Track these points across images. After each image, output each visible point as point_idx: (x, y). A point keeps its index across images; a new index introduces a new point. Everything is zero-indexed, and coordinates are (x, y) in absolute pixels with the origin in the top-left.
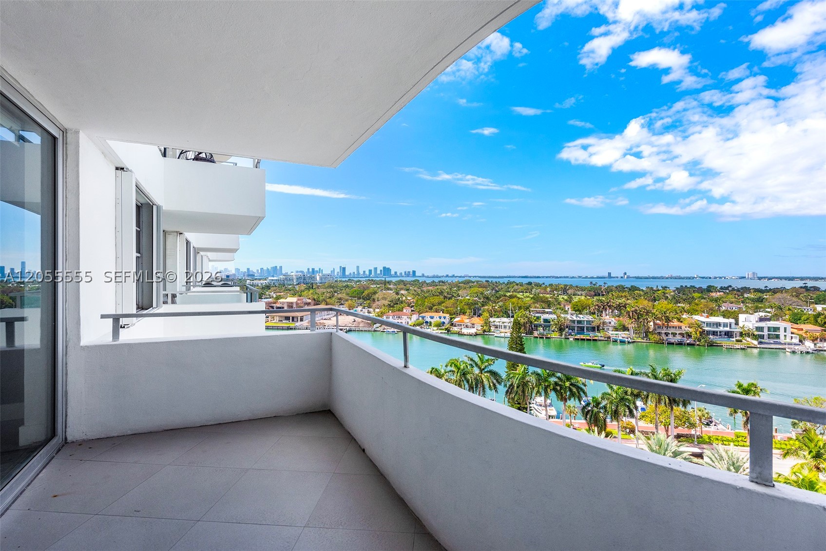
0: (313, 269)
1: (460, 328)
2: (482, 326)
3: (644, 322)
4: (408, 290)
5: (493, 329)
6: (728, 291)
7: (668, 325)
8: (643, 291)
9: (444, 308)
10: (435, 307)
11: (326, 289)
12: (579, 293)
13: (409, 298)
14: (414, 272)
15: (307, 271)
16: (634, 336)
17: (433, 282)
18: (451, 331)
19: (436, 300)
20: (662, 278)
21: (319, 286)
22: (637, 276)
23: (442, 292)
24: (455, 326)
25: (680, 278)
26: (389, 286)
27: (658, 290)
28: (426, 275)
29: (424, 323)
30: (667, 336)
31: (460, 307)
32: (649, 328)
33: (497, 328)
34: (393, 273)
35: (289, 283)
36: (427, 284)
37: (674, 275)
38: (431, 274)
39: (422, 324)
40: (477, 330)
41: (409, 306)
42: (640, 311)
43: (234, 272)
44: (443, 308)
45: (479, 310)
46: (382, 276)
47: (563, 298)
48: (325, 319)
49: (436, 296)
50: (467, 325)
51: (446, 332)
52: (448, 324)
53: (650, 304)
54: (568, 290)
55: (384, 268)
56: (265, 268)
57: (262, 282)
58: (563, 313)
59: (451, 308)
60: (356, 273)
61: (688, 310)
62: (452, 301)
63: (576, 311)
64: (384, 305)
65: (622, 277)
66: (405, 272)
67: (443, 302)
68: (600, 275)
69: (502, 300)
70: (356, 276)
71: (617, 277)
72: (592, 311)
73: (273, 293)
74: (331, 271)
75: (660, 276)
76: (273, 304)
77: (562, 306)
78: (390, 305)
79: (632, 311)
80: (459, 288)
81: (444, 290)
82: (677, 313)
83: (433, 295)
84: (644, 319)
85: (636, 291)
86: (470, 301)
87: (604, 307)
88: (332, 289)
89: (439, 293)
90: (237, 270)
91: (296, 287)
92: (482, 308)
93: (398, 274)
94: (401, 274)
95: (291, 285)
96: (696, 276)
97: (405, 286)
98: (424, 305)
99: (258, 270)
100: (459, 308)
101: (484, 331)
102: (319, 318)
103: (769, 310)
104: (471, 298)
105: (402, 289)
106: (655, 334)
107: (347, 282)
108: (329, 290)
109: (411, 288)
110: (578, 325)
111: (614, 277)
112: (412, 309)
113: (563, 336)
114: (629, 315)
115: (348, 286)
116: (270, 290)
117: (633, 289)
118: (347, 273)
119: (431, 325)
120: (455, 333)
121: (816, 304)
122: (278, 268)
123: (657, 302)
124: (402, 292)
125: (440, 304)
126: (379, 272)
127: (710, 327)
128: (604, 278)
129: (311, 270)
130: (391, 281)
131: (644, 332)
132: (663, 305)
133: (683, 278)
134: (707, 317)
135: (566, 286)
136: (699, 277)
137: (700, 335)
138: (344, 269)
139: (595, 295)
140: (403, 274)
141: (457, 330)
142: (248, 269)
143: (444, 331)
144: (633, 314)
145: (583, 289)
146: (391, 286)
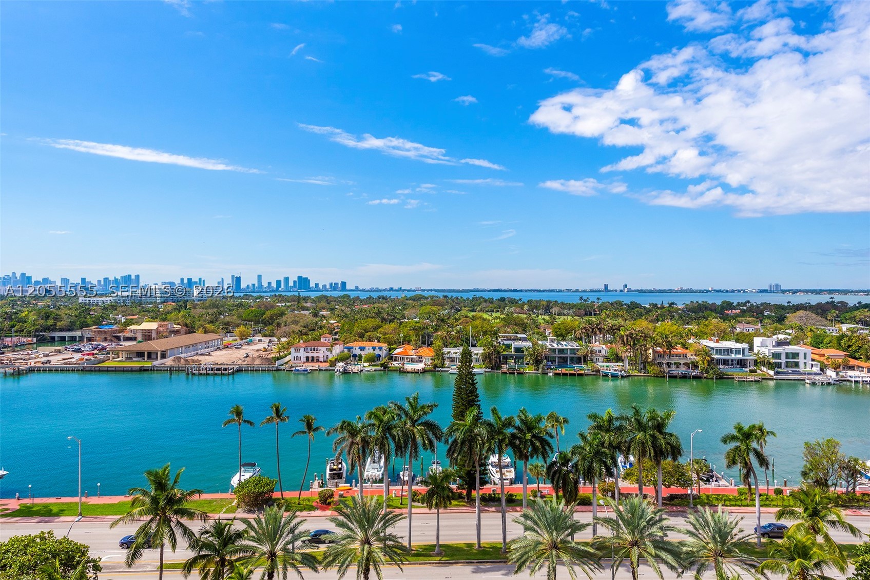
0: (190, 280)
1: (402, 362)
2: (432, 359)
3: (641, 350)
4: (332, 310)
5: (447, 363)
6: (745, 308)
7: (670, 352)
8: (645, 308)
9: (381, 335)
10: (367, 334)
11: (206, 309)
12: (565, 312)
13: (332, 322)
14: (344, 284)
15: (180, 282)
16: (629, 368)
17: (370, 298)
18: (388, 367)
19: (371, 323)
20: (670, 291)
21: (196, 304)
22: (640, 288)
23: (380, 312)
24: (395, 360)
25: (692, 291)
26: (305, 305)
27: (663, 307)
28: (360, 288)
29: (350, 357)
30: (669, 367)
31: (404, 333)
32: (647, 357)
33: (453, 361)
34: (312, 285)
35: (149, 300)
36: (361, 301)
37: (685, 288)
38: (368, 287)
39: (348, 358)
40: (425, 364)
41: (330, 333)
42: (637, 335)
43: (59, 284)
44: (379, 335)
45: (430, 336)
46: (296, 289)
47: (544, 319)
48: (201, 355)
49: (370, 317)
50: (412, 358)
51: (382, 368)
52: (385, 357)
53: (651, 326)
54: (552, 308)
55: (300, 278)
56: (111, 278)
57: (104, 299)
58: (541, 340)
59: (391, 334)
60: (256, 285)
61: (696, 332)
62: (393, 325)
63: (557, 336)
64: (294, 332)
65: (621, 291)
66: (331, 284)
67: (380, 327)
68: (595, 288)
69: (462, 322)
70: (257, 289)
71: (616, 291)
72: (578, 336)
73: (120, 316)
74: (219, 283)
75: (668, 289)
76: (119, 332)
77: (542, 329)
78: (301, 332)
79: (627, 336)
80: (405, 307)
81: (382, 308)
82: (682, 337)
83: (367, 317)
84: (641, 346)
85: (637, 309)
86: (417, 325)
87: (593, 330)
88: (215, 310)
89: (376, 313)
90: (65, 281)
91: (159, 306)
92: (434, 335)
93: (320, 286)
94: (325, 286)
95: (151, 303)
96: (710, 289)
97: (329, 303)
98: (353, 330)
99: (99, 282)
100: (402, 335)
101: (435, 366)
102: (193, 353)
103: (788, 331)
104: (421, 321)
105: (323, 308)
106: (655, 364)
107: (242, 298)
108: (210, 311)
109: (337, 307)
110: (559, 356)
111: (612, 291)
112: (337, 337)
113: (540, 370)
114: (623, 341)
115: (242, 304)
116: (116, 312)
117: (633, 306)
118: (243, 285)
119: (360, 360)
120: (394, 370)
121: (842, 323)
122: (133, 277)
123: (659, 323)
124: (324, 313)
125: (375, 329)
126: (291, 284)
127: (720, 354)
128: (599, 291)
129: (186, 281)
130: (309, 297)
131: (641, 363)
132: (666, 327)
133: (695, 292)
134: (717, 341)
135: (549, 302)
136: (715, 290)
137: (708, 365)
138: (238, 280)
139: (586, 314)
140: (328, 287)
141: (397, 365)
142: (83, 280)
143: (379, 368)
144: (627, 339)
145: (571, 307)
146: (308, 305)
